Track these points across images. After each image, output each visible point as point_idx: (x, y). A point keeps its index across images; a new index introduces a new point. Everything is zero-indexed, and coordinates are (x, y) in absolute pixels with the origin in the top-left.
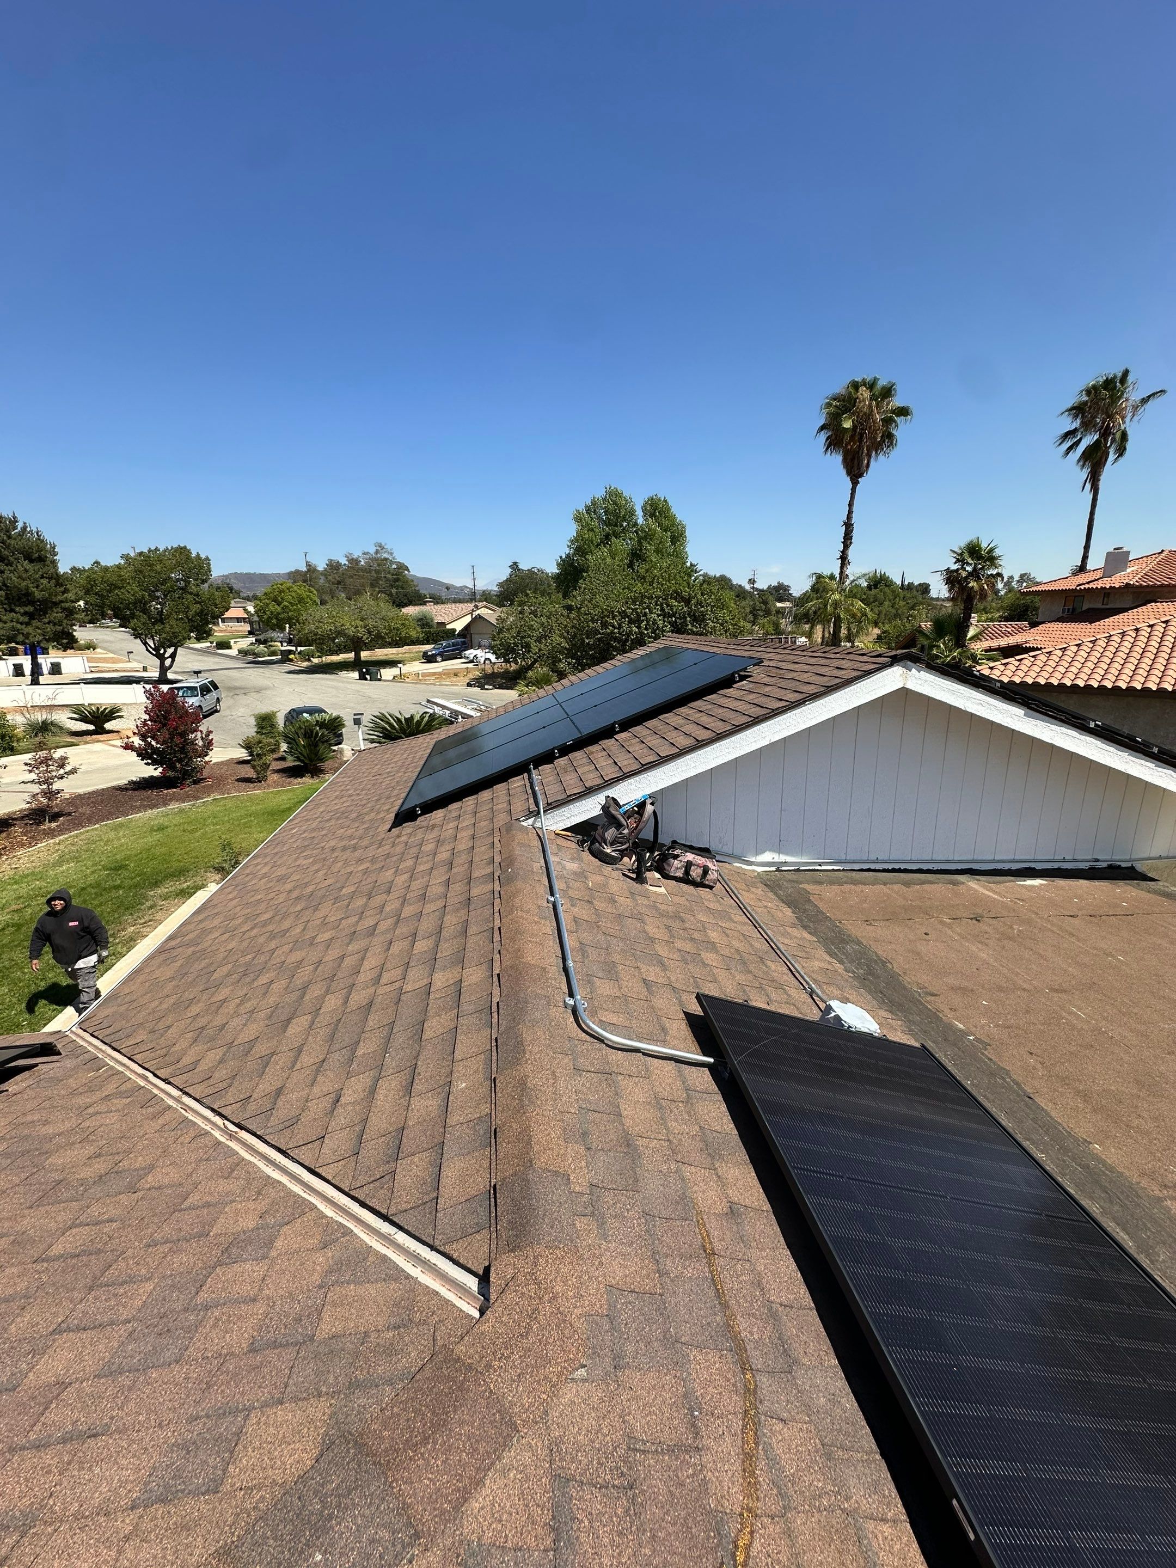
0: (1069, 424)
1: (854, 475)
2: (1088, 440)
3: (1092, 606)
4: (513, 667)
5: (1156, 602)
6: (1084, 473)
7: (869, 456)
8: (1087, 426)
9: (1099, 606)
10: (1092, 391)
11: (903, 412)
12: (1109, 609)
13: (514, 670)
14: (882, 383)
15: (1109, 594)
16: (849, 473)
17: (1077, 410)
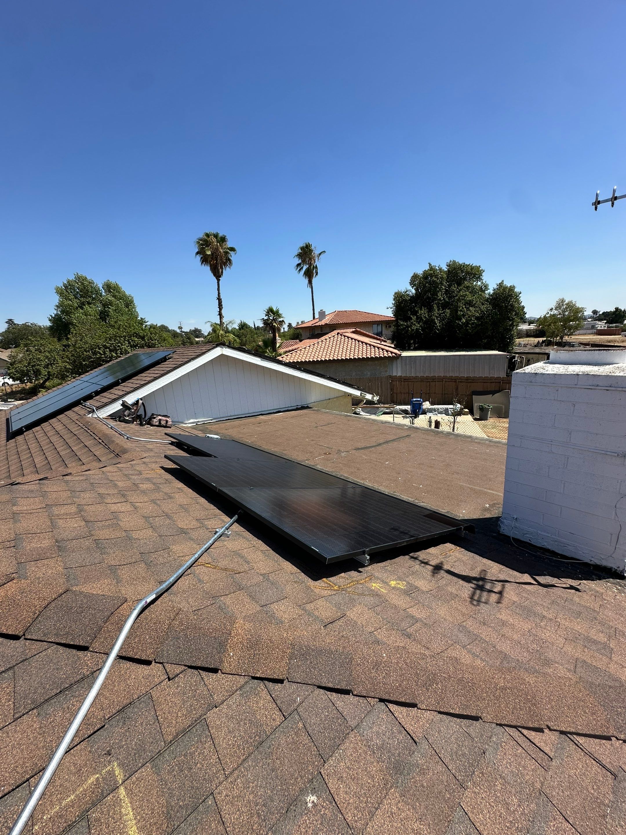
0: (298, 261)
1: (217, 276)
2: (305, 267)
3: (317, 332)
4: (29, 385)
5: (336, 330)
6: (307, 281)
7: (222, 269)
8: (304, 261)
9: (320, 332)
10: (302, 248)
11: (233, 249)
12: (323, 333)
13: (30, 388)
14: (221, 235)
15: (322, 327)
16: (215, 275)
17: (299, 255)
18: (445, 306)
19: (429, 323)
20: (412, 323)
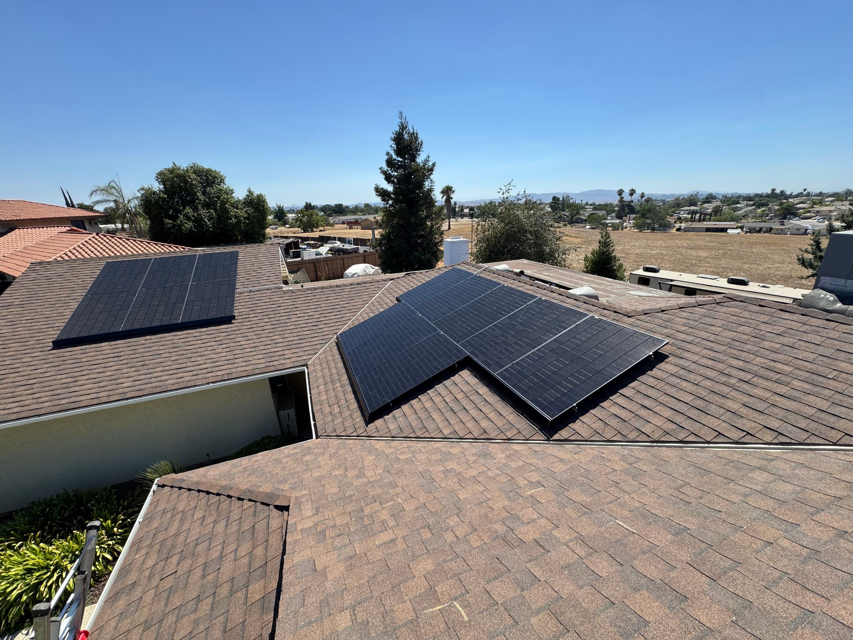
18: (207, 206)
19: (198, 221)
20: (181, 221)
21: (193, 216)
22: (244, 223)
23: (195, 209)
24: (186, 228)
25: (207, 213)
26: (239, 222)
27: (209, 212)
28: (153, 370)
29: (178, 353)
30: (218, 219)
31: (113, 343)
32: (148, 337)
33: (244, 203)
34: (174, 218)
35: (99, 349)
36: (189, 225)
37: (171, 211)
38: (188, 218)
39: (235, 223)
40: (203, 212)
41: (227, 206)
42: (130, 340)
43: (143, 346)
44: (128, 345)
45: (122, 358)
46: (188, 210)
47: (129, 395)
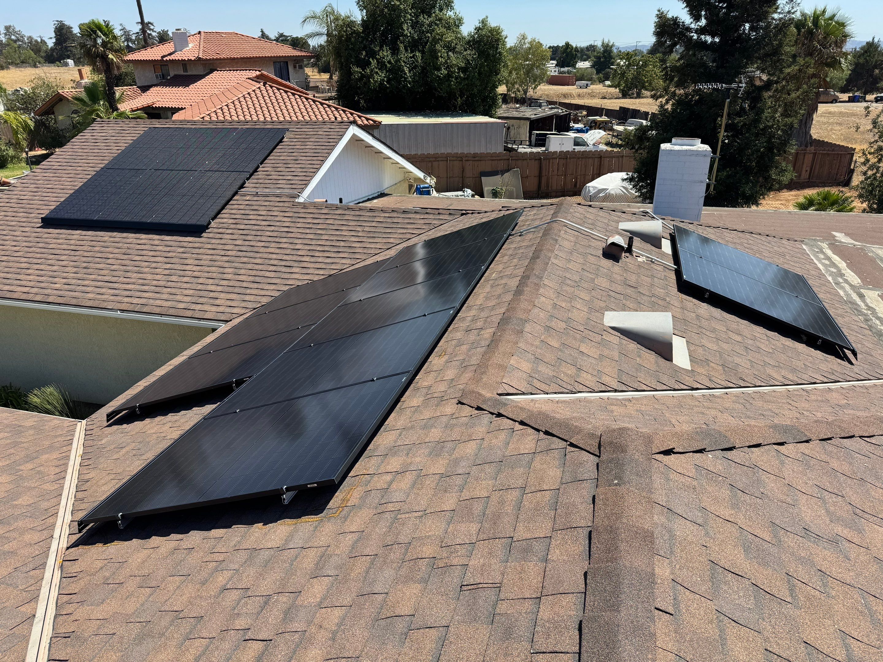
3: (176, 73)
5: (218, 71)
9: (181, 72)
12: (189, 75)
15: (185, 64)
21: (389, 62)
22: (456, 78)
23: (395, 51)
24: (376, 81)
25: (411, 57)
26: (449, 76)
27: (413, 57)
28: (88, 276)
29: (123, 262)
30: (423, 68)
31: (84, 233)
32: (115, 234)
33: (469, 42)
34: (365, 64)
35: (69, 237)
36: (380, 76)
37: (364, 53)
38: (381, 65)
39: (445, 77)
40: (404, 55)
41: (438, 47)
42: (99, 232)
43: (103, 243)
44: (93, 238)
45: (77, 253)
46: (386, 54)
47: (50, 299)
